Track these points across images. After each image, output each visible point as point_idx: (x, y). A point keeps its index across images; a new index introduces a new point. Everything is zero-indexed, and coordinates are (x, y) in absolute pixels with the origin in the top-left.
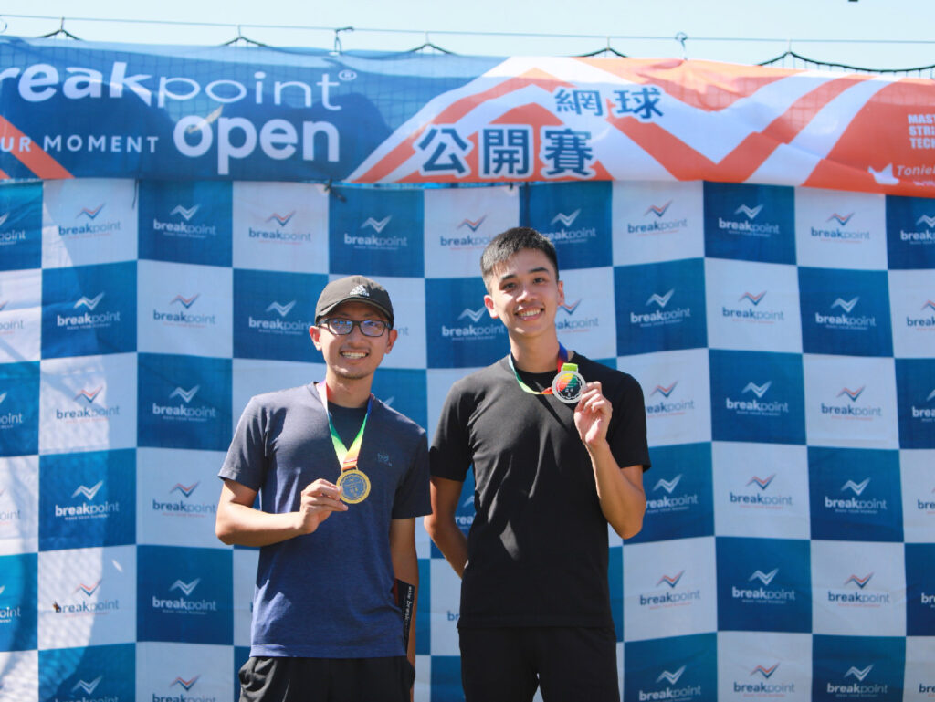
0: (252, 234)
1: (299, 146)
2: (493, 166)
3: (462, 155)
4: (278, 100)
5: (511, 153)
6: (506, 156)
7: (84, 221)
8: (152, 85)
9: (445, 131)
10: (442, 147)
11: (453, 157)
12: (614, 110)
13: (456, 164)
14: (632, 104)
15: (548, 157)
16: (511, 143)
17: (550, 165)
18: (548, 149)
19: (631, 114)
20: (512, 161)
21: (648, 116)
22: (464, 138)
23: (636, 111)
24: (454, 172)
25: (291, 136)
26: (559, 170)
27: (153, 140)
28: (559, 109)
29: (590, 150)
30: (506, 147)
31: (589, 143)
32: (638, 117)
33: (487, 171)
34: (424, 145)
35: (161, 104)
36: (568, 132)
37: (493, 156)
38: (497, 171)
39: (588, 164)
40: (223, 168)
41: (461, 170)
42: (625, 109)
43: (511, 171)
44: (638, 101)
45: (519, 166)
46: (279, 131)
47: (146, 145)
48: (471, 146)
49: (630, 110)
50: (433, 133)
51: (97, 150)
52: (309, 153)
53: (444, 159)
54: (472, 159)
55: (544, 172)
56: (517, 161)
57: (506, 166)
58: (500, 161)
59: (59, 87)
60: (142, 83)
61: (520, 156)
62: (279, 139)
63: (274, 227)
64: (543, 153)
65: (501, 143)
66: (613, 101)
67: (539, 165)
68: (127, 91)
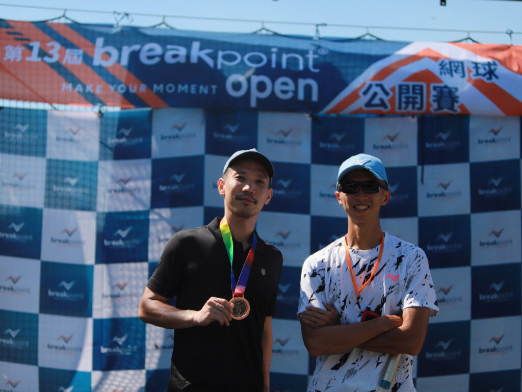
0: (269, 141)
1: (296, 92)
2: (403, 105)
3: (386, 99)
4: (284, 65)
5: (414, 98)
6: (411, 100)
7: (175, 132)
8: (214, 57)
9: (377, 85)
10: (375, 94)
11: (381, 100)
12: (472, 75)
13: (383, 104)
14: (482, 71)
15: (434, 101)
16: (414, 92)
17: (435, 105)
18: (434, 96)
19: (481, 77)
20: (414, 103)
21: (490, 78)
22: (387, 88)
23: (484, 75)
24: (382, 109)
25: (291, 87)
26: (440, 108)
27: (214, 87)
28: (441, 73)
29: (457, 97)
30: (411, 94)
31: (457, 94)
32: (485, 79)
33: (400, 108)
34: (365, 93)
35: (219, 67)
36: (446, 87)
37: (404, 100)
38: (406, 108)
39: (456, 106)
40: (253, 103)
41: (385, 107)
42: (477, 74)
43: (413, 108)
44: (485, 69)
45: (418, 106)
46: (285, 84)
47: (210, 90)
48: (391, 94)
49: (481, 75)
50: (370, 86)
51: (183, 92)
52: (301, 96)
53: (376, 101)
54: (392, 101)
55: (432, 109)
56: (417, 103)
57: (410, 106)
58: (407, 103)
59: (162, 57)
60: (208, 55)
61: (418, 100)
62: (285, 88)
63: (281, 137)
64: (432, 99)
65: (408, 92)
66: (471, 69)
67: (429, 105)
68: (200, 59)
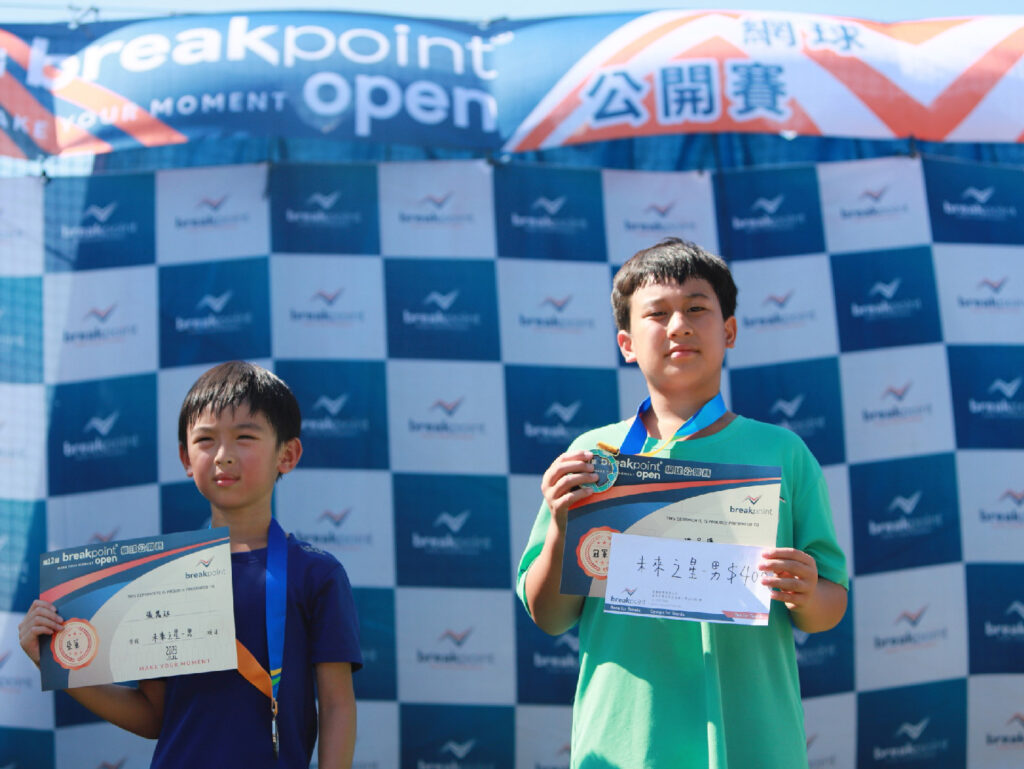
0: (404, 218)
1: (450, 111)
2: (674, 107)
3: (637, 99)
4: (424, 62)
5: (694, 92)
6: (688, 95)
7: (206, 212)
9: (616, 74)
10: (613, 93)
11: (628, 102)
12: (809, 42)
13: (631, 110)
14: (829, 35)
15: (737, 94)
16: (692, 80)
17: (738, 103)
18: (736, 84)
20: (695, 100)
21: (848, 47)
22: (638, 77)
23: (834, 42)
24: (629, 119)
25: (440, 99)
26: (748, 108)
27: (279, 96)
28: (746, 41)
29: (782, 85)
30: (687, 84)
31: (781, 78)
33: (667, 113)
34: (593, 93)
35: (289, 62)
36: (757, 65)
37: (673, 96)
38: (679, 112)
39: (782, 102)
40: (363, 129)
41: (637, 115)
42: (821, 40)
43: (695, 111)
44: (835, 31)
45: (703, 105)
46: (427, 94)
47: (271, 102)
48: (646, 88)
49: (827, 41)
50: (601, 80)
51: (213, 110)
52: (462, 119)
53: (617, 105)
54: (649, 102)
55: (733, 112)
56: (701, 100)
57: (688, 107)
58: (681, 101)
59: (169, 55)
61: (703, 94)
62: (427, 101)
63: (429, 209)
64: (730, 89)
65: (680, 80)
66: (808, 33)
67: (726, 103)
68: (249, 52)
